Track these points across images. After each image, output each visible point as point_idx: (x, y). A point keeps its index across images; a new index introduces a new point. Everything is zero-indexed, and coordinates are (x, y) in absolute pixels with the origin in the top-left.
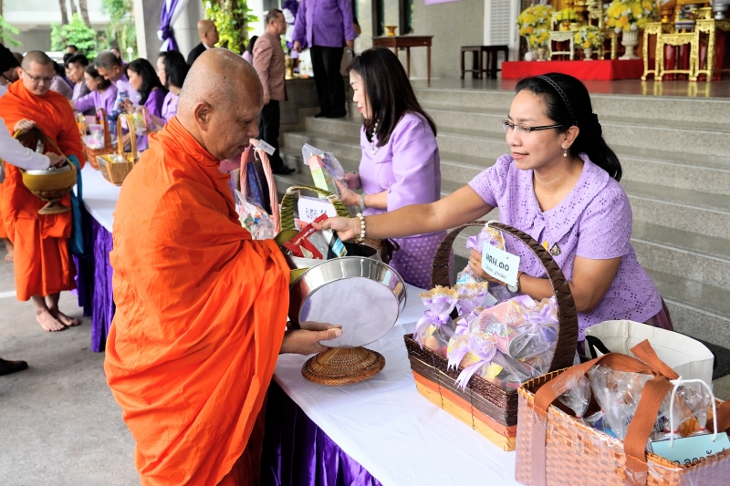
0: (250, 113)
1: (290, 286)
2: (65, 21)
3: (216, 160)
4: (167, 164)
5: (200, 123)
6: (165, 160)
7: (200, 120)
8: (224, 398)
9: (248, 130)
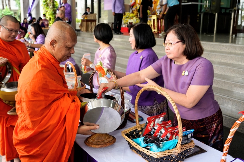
0: (71, 44)
1: (81, 108)
2: (3, 8)
3: (59, 62)
4: (39, 63)
5: (52, 47)
6: (38, 61)
7: (52, 46)
8: (55, 151)
9: (70, 51)
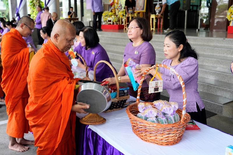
0: (70, 37)
3: (61, 52)
4: (44, 52)
7: (56, 39)
8: (54, 122)
9: (70, 43)
